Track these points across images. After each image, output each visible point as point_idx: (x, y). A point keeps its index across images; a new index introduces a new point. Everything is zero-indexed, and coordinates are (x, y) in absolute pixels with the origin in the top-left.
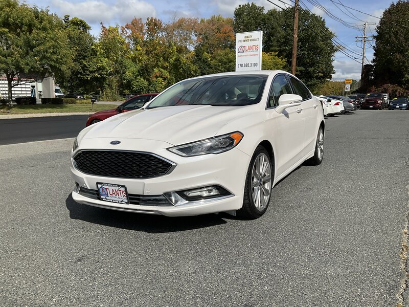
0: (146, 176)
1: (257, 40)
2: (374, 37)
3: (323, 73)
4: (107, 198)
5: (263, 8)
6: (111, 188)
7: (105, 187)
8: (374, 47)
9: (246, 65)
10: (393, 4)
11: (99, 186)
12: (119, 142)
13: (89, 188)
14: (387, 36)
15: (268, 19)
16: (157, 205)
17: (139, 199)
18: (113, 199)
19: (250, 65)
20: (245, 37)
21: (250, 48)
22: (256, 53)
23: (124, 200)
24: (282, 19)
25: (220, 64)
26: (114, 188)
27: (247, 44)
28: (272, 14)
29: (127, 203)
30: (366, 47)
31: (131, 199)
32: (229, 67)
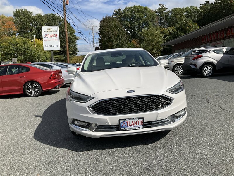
0: (157, 108)
1: (56, 31)
2: (99, 33)
3: (73, 51)
4: (126, 128)
5: (32, 12)
6: (131, 121)
7: (126, 121)
8: (99, 38)
9: (51, 46)
10: (104, 18)
11: (121, 121)
12: (133, 91)
13: (110, 125)
14: (104, 33)
15: (37, 19)
16: (162, 125)
17: (151, 124)
18: (131, 128)
19: (53, 46)
20: (48, 29)
21: (52, 36)
22: (56, 39)
23: (140, 127)
24: (46, 20)
25: (10, 45)
26: (134, 121)
27: (50, 33)
28: (38, 17)
29: (142, 128)
30: (94, 38)
31: (146, 125)
32: (17, 47)
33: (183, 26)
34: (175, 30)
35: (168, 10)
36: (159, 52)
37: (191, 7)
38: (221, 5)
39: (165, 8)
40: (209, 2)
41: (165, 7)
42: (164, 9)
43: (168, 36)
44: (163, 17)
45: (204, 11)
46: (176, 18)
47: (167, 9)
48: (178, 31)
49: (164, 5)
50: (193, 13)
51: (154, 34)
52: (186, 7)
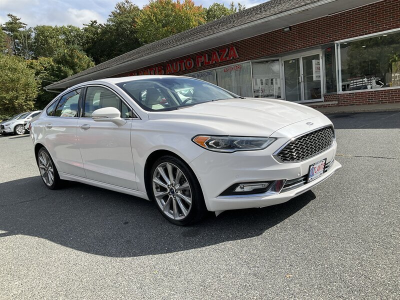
4: (312, 178)
11: (311, 168)
18: (316, 176)
26: (319, 164)
33: (68, 58)
34: (53, 63)
35: (27, 28)
36: (32, 103)
37: (70, 27)
38: (117, 30)
39: (21, 23)
40: (95, 22)
41: (20, 21)
42: (20, 25)
43: (42, 73)
44: (19, 39)
45: (92, 36)
46: (48, 43)
47: (25, 26)
48: (61, 66)
49: (17, 18)
50: (75, 36)
51: (16, 69)
52: (61, 27)
